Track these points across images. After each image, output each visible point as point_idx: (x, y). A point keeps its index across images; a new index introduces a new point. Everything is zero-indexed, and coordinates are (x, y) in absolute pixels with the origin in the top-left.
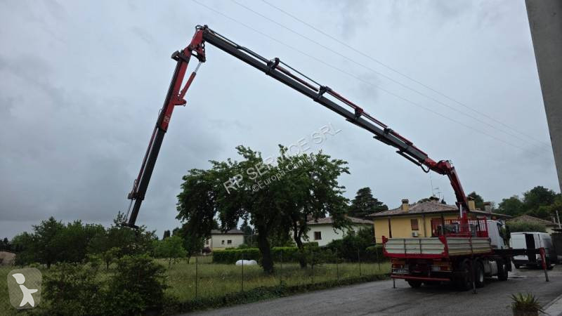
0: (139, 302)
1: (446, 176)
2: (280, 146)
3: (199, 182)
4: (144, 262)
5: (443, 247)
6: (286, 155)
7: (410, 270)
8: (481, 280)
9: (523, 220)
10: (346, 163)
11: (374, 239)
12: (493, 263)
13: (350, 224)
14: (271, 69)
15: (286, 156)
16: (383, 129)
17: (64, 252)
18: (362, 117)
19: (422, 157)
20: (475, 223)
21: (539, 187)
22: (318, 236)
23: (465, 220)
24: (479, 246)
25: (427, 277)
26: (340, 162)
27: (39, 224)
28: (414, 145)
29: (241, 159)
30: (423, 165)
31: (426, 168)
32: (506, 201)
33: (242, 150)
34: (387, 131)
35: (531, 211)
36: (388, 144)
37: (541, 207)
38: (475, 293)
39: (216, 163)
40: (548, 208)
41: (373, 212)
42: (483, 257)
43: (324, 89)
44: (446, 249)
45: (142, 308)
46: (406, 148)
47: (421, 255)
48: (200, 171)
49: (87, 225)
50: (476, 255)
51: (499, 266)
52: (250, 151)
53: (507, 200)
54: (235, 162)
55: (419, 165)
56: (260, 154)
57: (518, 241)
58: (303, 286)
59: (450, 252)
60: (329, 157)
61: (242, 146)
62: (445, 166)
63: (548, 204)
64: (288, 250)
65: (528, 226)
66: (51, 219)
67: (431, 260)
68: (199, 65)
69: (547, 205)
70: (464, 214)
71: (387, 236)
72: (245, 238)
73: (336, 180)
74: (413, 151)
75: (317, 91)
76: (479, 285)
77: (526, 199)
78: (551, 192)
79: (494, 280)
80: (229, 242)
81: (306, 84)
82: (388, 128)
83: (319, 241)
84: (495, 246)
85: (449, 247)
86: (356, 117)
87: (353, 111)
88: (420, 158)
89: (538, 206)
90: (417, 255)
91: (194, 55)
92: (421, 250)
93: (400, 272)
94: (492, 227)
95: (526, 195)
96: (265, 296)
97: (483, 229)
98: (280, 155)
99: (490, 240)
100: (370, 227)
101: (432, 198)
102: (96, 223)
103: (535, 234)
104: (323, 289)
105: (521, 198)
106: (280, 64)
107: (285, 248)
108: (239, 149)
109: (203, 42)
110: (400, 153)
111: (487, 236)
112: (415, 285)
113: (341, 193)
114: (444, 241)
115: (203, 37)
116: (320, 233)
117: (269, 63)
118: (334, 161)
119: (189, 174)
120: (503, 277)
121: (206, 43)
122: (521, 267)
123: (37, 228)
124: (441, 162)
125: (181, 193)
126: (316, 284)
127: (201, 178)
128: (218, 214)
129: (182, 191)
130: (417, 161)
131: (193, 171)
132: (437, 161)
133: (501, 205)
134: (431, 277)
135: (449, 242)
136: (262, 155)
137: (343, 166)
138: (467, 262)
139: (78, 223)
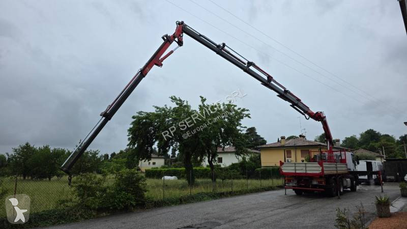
0: (131, 199)
1: (320, 122)
2: (201, 97)
3: (144, 120)
4: (133, 174)
5: (321, 168)
6: (205, 103)
7: (298, 182)
8: (342, 190)
9: (360, 152)
10: (247, 110)
11: (260, 163)
12: (348, 180)
13: (247, 153)
14: (220, 50)
15: (206, 105)
16: (283, 90)
17: (37, 168)
18: (272, 82)
19: (306, 110)
20: (338, 153)
21: (370, 130)
22: (220, 160)
23: (331, 152)
24: (341, 169)
25: (309, 188)
26: (244, 110)
27: (17, 147)
28: (302, 101)
29: (174, 105)
30: (306, 115)
31: (307, 116)
32: (347, 139)
33: (174, 99)
34: (286, 91)
35: (364, 146)
36: (286, 100)
37: (371, 144)
38: (339, 198)
39: (157, 108)
40: (377, 145)
41: (258, 145)
42: (343, 176)
43: (250, 64)
44: (323, 170)
45: (134, 203)
46: (296, 103)
47: (306, 173)
48: (145, 113)
49: (55, 149)
50: (339, 175)
51: (352, 182)
52: (180, 100)
53: (349, 138)
54: (170, 108)
55: (303, 114)
56: (187, 102)
57: (362, 166)
58: (227, 193)
59: (325, 172)
60: (236, 106)
61: (174, 96)
62: (320, 116)
63: (377, 142)
64: (199, 170)
65: (364, 156)
66: (27, 144)
67: (312, 177)
68: (177, 48)
69: (375, 142)
70: (330, 148)
71: (283, 161)
72: (165, 160)
73: (240, 122)
74: (301, 106)
75: (245, 64)
76: (341, 194)
77: (361, 138)
78: (378, 133)
79: (348, 191)
80: (154, 163)
81: (239, 60)
82: (287, 89)
83: (221, 164)
84: (350, 169)
85: (325, 169)
86: (268, 82)
87: (266, 78)
88: (305, 110)
89: (369, 143)
90: (304, 174)
91: (176, 41)
92: (306, 170)
93: (291, 184)
94: (348, 156)
95: (361, 135)
96: (205, 198)
97: (343, 157)
98: (201, 103)
99: (347, 165)
100: (257, 155)
101: (300, 136)
102: (61, 148)
103: (373, 162)
104: (239, 195)
105: (358, 137)
106: (226, 48)
107: (198, 168)
108: (172, 98)
109: (182, 33)
110: (292, 106)
111: (346, 162)
112: (299, 193)
113: (241, 131)
114: (321, 165)
115: (182, 30)
116: (221, 158)
117: (218, 46)
118: (239, 109)
119: (137, 115)
120: (353, 189)
121: (184, 34)
122: (362, 183)
123: (16, 150)
124: (317, 113)
125: (130, 128)
126: (235, 192)
127: (146, 118)
128: (157, 143)
129: (132, 126)
130: (303, 112)
131: (140, 113)
132: (315, 113)
133: (344, 142)
134: (312, 188)
135: (324, 166)
136: (188, 103)
137: (246, 113)
138: (334, 179)
139: (47, 148)
